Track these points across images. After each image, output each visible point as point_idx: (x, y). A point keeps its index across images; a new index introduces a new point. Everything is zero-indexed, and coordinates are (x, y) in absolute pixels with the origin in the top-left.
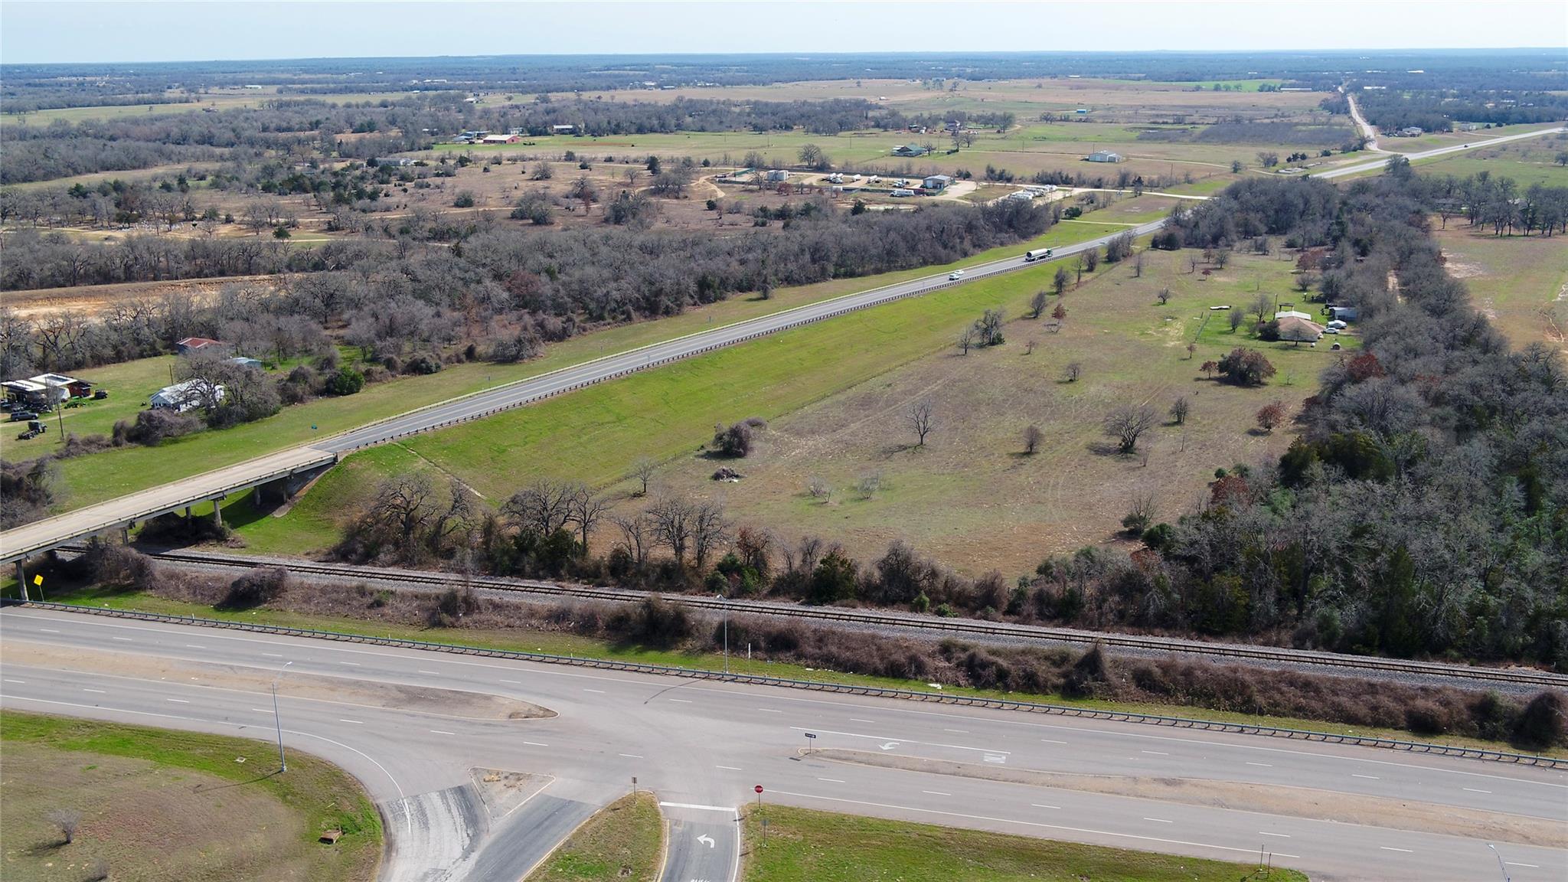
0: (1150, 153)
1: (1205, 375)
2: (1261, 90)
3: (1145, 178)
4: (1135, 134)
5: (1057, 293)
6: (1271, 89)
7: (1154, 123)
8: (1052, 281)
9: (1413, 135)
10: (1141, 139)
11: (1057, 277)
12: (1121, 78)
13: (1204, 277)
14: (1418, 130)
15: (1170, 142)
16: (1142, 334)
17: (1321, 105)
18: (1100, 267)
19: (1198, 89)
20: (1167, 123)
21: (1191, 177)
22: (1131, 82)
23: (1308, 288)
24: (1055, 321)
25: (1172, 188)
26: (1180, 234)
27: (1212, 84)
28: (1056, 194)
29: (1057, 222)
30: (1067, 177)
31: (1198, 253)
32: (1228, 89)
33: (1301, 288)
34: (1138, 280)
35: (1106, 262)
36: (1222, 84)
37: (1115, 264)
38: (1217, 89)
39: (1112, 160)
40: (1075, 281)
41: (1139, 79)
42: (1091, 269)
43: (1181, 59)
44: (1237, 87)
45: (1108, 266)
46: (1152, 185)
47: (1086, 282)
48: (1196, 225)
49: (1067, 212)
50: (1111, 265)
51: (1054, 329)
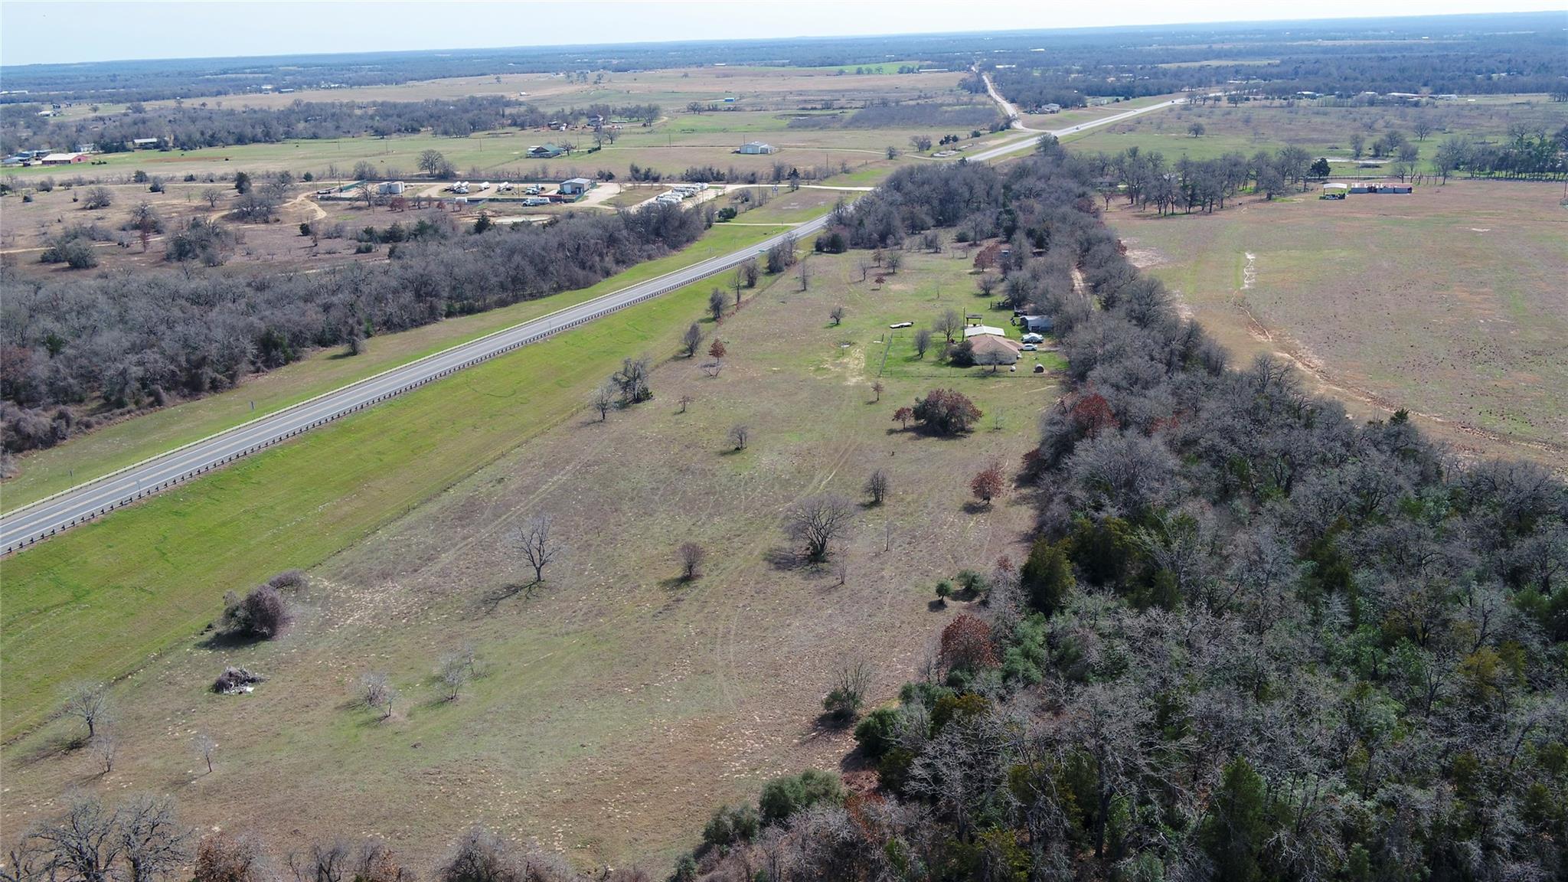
0: (803, 141)
1: (898, 425)
2: (901, 72)
3: (801, 169)
4: (786, 122)
5: (714, 319)
6: (910, 71)
7: (803, 109)
8: (708, 305)
9: (1053, 112)
10: (791, 127)
11: (712, 300)
12: (766, 65)
13: (877, 286)
14: (1056, 107)
15: (821, 128)
16: (818, 369)
17: (959, 85)
18: (762, 281)
19: (841, 73)
20: (815, 109)
21: (847, 167)
22: (776, 69)
23: (991, 292)
24: (713, 360)
25: (830, 180)
26: (845, 234)
27: (854, 68)
28: (708, 193)
29: (710, 226)
30: (718, 173)
31: (868, 255)
32: (869, 72)
33: (983, 292)
34: (805, 295)
35: (767, 274)
36: (864, 67)
37: (778, 275)
38: (859, 72)
39: (764, 152)
40: (735, 301)
41: (783, 65)
42: (751, 285)
43: (821, 44)
44: (879, 70)
45: (770, 279)
46: (809, 177)
47: (747, 302)
48: (861, 223)
49: (721, 214)
50: (774, 277)
51: (712, 371)
